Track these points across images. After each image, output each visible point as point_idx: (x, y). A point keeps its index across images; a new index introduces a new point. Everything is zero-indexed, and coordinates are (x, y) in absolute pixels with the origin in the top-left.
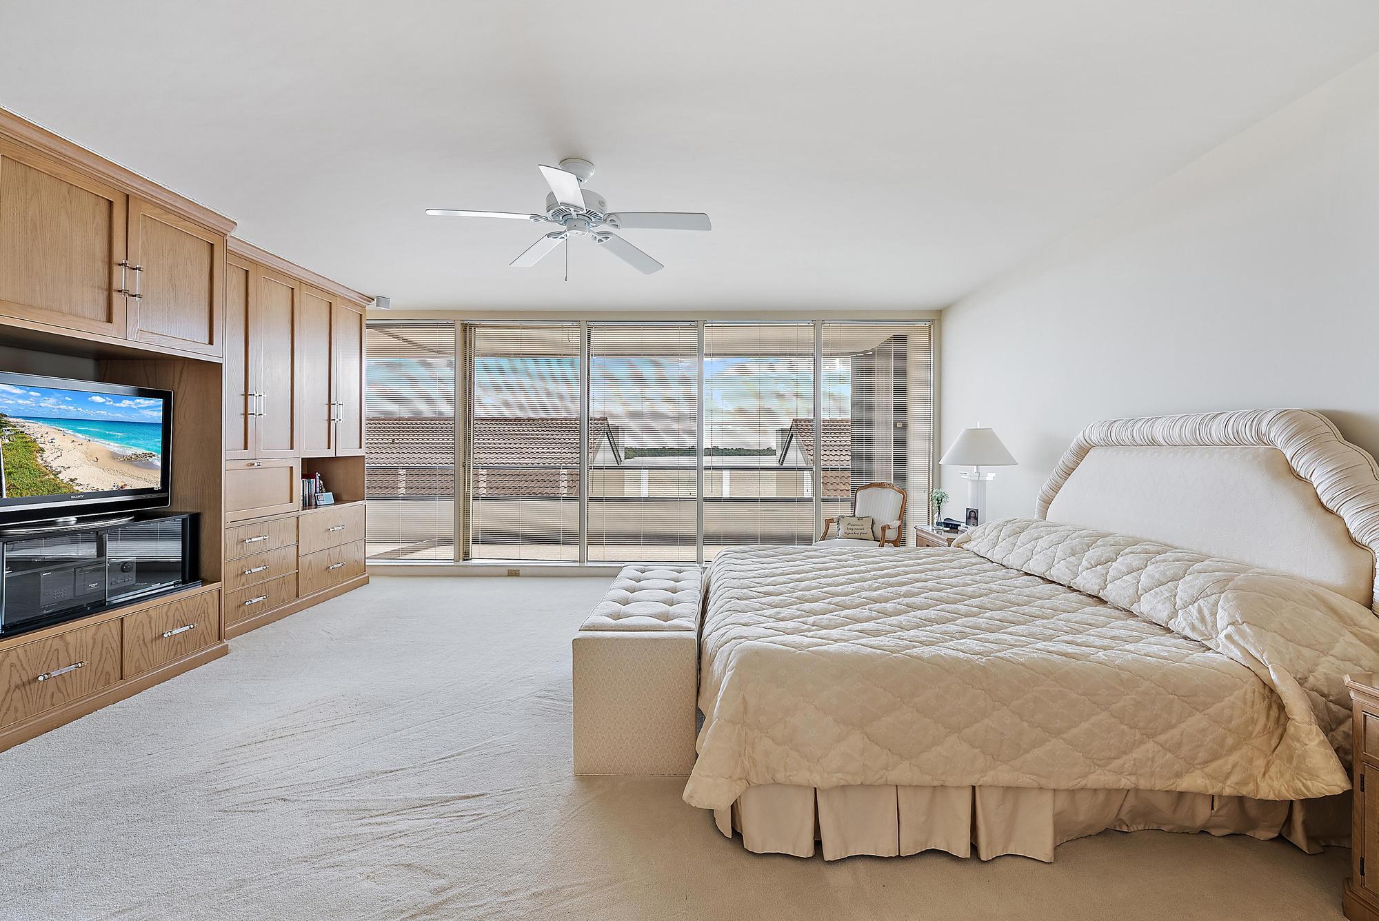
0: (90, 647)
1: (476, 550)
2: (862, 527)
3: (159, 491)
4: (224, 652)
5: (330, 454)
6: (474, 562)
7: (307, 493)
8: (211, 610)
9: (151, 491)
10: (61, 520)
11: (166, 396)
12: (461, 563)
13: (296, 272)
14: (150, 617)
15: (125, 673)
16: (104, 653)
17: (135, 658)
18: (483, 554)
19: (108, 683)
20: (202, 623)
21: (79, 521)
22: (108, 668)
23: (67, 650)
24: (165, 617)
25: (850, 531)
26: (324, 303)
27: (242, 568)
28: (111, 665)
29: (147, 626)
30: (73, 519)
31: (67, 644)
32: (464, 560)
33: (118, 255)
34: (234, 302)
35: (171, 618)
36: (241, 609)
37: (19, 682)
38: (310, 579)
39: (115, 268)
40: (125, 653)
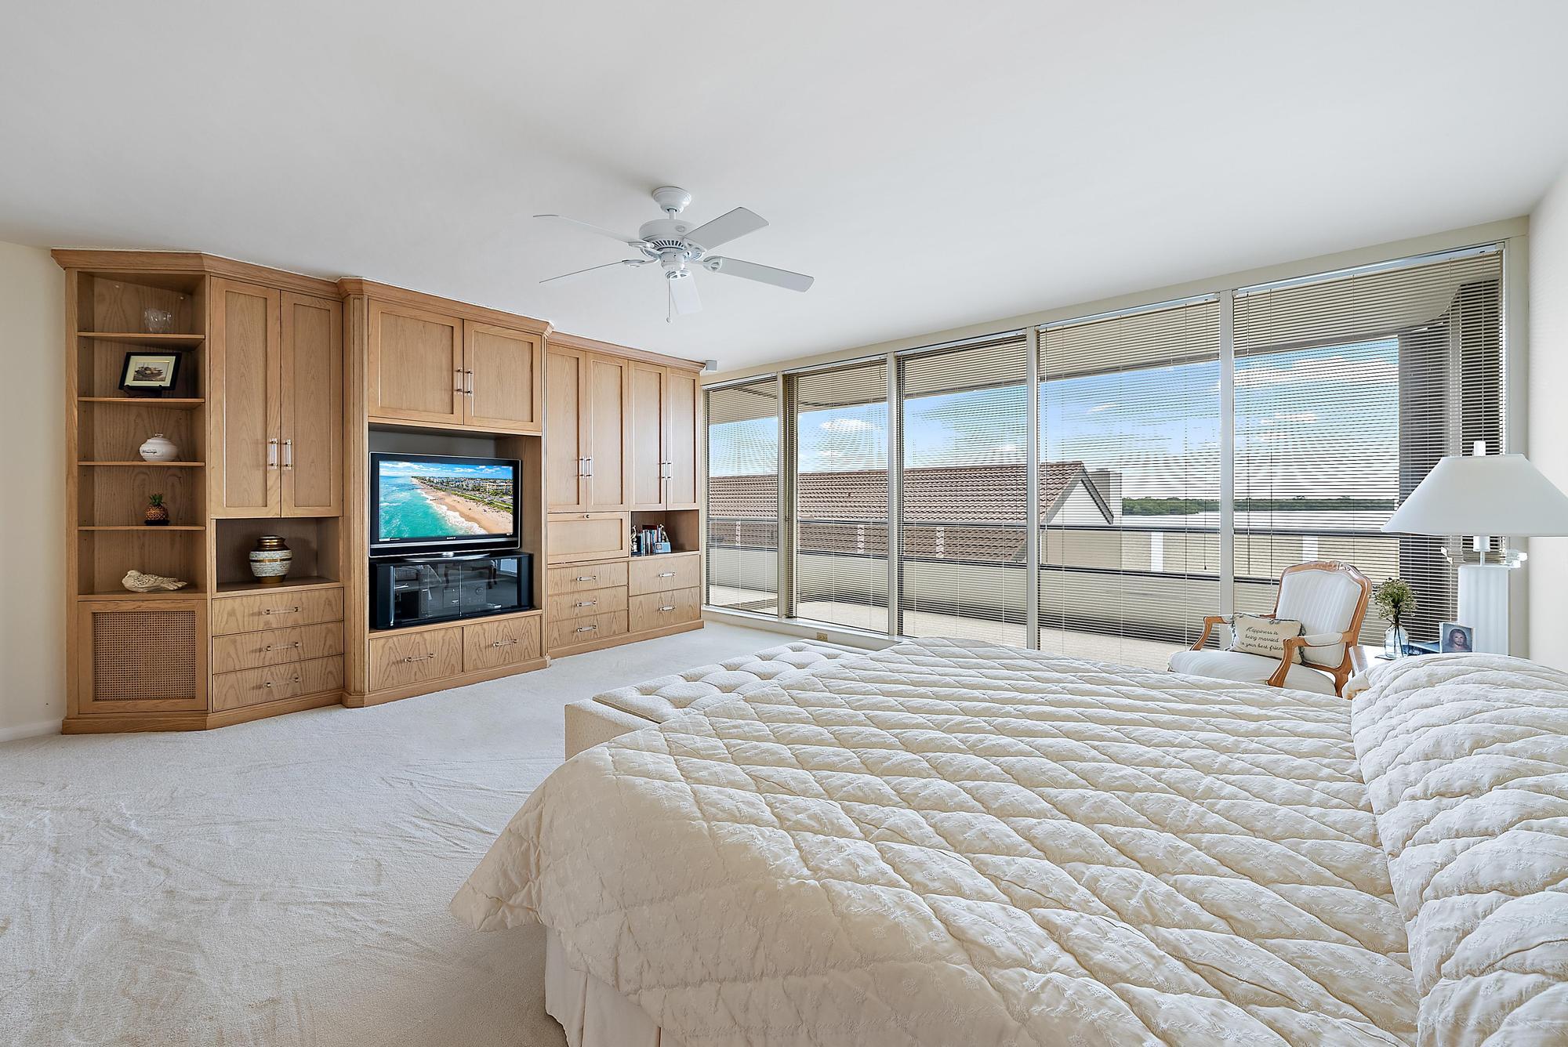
0: (441, 644)
1: (802, 609)
2: (1275, 637)
3: (510, 536)
4: (544, 666)
5: (661, 508)
6: (799, 622)
7: (649, 542)
8: (533, 631)
9: (504, 536)
10: (445, 553)
11: (515, 465)
12: (785, 620)
13: (623, 353)
14: (484, 630)
15: (465, 668)
16: (450, 651)
17: (473, 658)
18: (809, 613)
19: (453, 672)
20: (526, 640)
21: (455, 555)
22: (453, 661)
23: (425, 644)
24: (495, 631)
25: (1251, 641)
26: (654, 374)
27: (575, 601)
28: (455, 660)
29: (482, 636)
30: (451, 554)
31: (425, 640)
32: (789, 617)
33: (458, 366)
34: (567, 385)
35: (501, 634)
36: (575, 634)
37: (395, 660)
38: (641, 617)
39: (455, 373)
40: (465, 653)
